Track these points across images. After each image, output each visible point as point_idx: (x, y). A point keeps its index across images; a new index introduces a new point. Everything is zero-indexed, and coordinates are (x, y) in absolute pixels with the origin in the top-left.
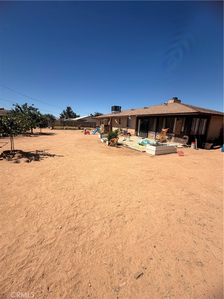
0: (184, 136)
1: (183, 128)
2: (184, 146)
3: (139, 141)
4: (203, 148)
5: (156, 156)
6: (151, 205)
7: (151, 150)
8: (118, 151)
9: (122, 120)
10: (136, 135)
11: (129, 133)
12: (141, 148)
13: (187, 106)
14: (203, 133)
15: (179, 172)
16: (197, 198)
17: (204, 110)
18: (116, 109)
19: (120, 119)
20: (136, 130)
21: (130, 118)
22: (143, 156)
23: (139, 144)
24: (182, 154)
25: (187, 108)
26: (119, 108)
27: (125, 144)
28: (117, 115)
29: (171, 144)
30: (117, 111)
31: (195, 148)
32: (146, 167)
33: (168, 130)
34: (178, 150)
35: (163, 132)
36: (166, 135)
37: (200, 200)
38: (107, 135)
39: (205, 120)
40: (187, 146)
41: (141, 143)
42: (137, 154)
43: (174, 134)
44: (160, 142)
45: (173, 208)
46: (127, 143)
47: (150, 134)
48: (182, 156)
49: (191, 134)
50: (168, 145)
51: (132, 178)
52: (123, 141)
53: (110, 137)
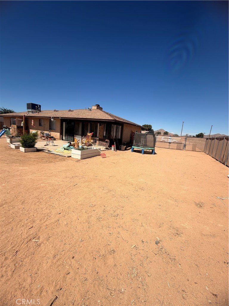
0: (106, 140)
1: (105, 133)
2: (106, 148)
5: (82, 160)
7: (76, 154)
8: (37, 158)
9: (42, 122)
10: (61, 139)
12: (66, 153)
13: (107, 113)
14: (119, 138)
16: (114, 193)
18: (34, 107)
19: (40, 120)
20: (61, 134)
21: (52, 120)
22: (69, 161)
24: (104, 156)
25: (107, 115)
26: (39, 106)
27: (47, 149)
28: (36, 115)
29: (95, 147)
30: (36, 110)
31: (114, 150)
33: (93, 134)
34: (102, 152)
35: (88, 136)
36: (91, 139)
38: (20, 139)
39: (120, 127)
40: (108, 149)
42: (61, 160)
43: (98, 138)
44: (86, 146)
45: (94, 208)
46: (50, 148)
47: (76, 138)
49: (112, 138)
50: (93, 149)
53: (25, 141)
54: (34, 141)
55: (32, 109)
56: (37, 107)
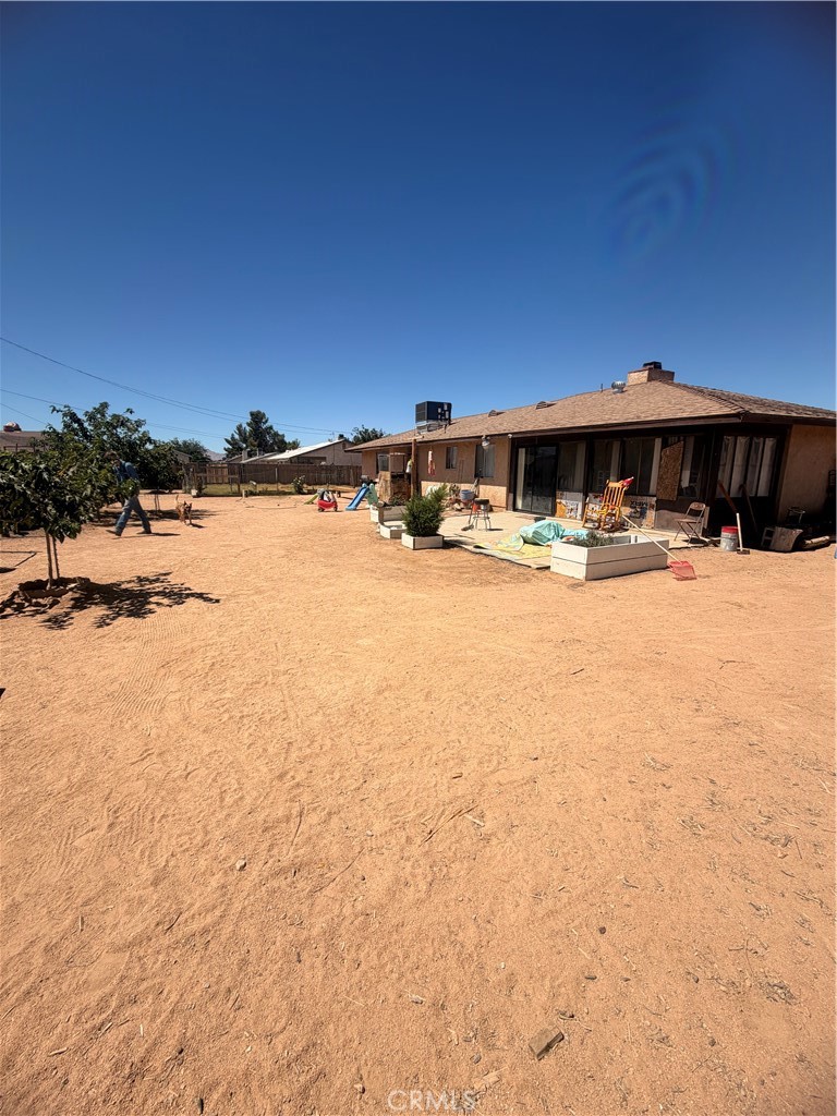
0: (693, 506)
1: (686, 475)
2: (693, 541)
3: (525, 528)
4: (766, 547)
5: (589, 583)
6: (580, 769)
7: (571, 561)
8: (447, 568)
9: (455, 454)
10: (511, 507)
11: (486, 502)
12: (531, 555)
13: (700, 391)
14: (762, 491)
15: (677, 639)
16: (755, 739)
17: (762, 403)
18: (434, 412)
19: (448, 451)
20: (512, 490)
21: (485, 444)
22: (541, 586)
23: (525, 542)
24: (686, 574)
25: (700, 399)
26: (446, 408)
27: (470, 540)
28: (438, 434)
29: (643, 535)
30: (437, 419)
31: (735, 548)
32: (556, 625)
33: (631, 484)
34: (672, 558)
35: (613, 491)
36: (624, 504)
37: (764, 747)
38: (403, 510)
39: (770, 443)
40: (703, 542)
41: (530, 536)
42: (515, 578)
43: (655, 499)
44: (604, 529)
45: (664, 778)
46: (478, 536)
47: (564, 502)
48: (687, 579)
49: (719, 494)
50: (633, 542)
51: (501, 667)
52: (465, 529)
53: (415, 517)
54: (438, 515)
55: (429, 419)
56: (443, 410)
